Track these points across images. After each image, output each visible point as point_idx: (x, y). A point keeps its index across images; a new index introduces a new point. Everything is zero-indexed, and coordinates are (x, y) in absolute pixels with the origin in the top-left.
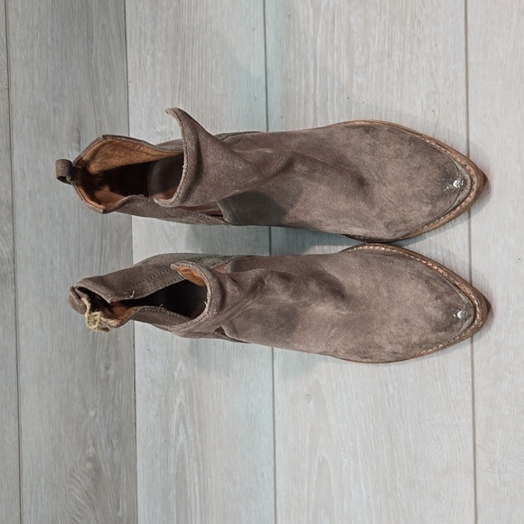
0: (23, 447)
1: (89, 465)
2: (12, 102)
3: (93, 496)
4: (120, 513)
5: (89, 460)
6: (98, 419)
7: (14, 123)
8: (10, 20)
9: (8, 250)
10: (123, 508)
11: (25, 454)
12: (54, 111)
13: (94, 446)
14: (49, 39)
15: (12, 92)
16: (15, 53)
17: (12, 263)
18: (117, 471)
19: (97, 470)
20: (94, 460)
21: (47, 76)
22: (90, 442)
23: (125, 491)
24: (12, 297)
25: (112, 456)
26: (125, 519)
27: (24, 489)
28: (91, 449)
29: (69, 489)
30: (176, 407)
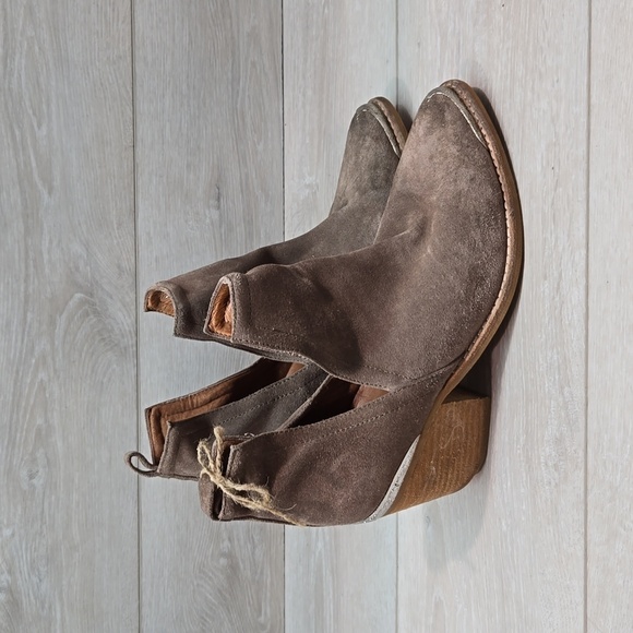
0: (143, 534)
1: (223, 561)
2: (137, 161)
3: (227, 596)
4: (262, 619)
5: (223, 555)
7: (139, 183)
8: (137, 70)
9: (129, 321)
10: (266, 613)
11: (145, 541)
12: (188, 166)
13: (229, 540)
14: (184, 87)
15: (138, 150)
16: (142, 106)
17: (134, 335)
18: (259, 571)
19: (233, 569)
20: (230, 555)
21: (180, 128)
22: (225, 535)
23: (268, 594)
24: (133, 373)
25: (253, 553)
26: (269, 627)
27: (143, 580)
28: (226, 543)
29: (198, 585)
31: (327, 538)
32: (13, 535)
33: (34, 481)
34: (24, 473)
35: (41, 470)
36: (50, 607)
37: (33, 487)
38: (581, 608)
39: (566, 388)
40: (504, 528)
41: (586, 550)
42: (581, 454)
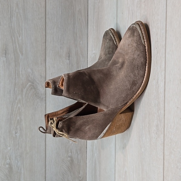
0: (47, 150)
1: (69, 159)
2: (46, 46)
3: (70, 168)
4: (80, 175)
5: (69, 157)
6: (73, 144)
7: (47, 52)
8: (47, 21)
9: (43, 91)
10: (81, 174)
11: (47, 152)
12: (61, 48)
13: (71, 152)
14: (60, 26)
15: (47, 43)
16: (48, 31)
17: (45, 95)
18: (79, 162)
19: (72, 161)
20: (71, 157)
21: (59, 37)
22: (70, 151)
23: (82, 168)
24: (44, 105)
25: (78, 157)
26: (82, 177)
27: (47, 163)
28: (70, 153)
29: (62, 165)
30: (95, 144)
31: (98, 153)
32: (11, 149)
33: (17, 134)
34: (14, 132)
35: (18, 131)
36: (21, 169)
37: (16, 136)
38: (162, 174)
39: (159, 111)
40: (143, 151)
41: (164, 157)
42: (163, 129)
